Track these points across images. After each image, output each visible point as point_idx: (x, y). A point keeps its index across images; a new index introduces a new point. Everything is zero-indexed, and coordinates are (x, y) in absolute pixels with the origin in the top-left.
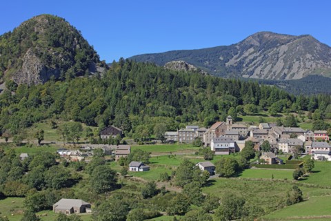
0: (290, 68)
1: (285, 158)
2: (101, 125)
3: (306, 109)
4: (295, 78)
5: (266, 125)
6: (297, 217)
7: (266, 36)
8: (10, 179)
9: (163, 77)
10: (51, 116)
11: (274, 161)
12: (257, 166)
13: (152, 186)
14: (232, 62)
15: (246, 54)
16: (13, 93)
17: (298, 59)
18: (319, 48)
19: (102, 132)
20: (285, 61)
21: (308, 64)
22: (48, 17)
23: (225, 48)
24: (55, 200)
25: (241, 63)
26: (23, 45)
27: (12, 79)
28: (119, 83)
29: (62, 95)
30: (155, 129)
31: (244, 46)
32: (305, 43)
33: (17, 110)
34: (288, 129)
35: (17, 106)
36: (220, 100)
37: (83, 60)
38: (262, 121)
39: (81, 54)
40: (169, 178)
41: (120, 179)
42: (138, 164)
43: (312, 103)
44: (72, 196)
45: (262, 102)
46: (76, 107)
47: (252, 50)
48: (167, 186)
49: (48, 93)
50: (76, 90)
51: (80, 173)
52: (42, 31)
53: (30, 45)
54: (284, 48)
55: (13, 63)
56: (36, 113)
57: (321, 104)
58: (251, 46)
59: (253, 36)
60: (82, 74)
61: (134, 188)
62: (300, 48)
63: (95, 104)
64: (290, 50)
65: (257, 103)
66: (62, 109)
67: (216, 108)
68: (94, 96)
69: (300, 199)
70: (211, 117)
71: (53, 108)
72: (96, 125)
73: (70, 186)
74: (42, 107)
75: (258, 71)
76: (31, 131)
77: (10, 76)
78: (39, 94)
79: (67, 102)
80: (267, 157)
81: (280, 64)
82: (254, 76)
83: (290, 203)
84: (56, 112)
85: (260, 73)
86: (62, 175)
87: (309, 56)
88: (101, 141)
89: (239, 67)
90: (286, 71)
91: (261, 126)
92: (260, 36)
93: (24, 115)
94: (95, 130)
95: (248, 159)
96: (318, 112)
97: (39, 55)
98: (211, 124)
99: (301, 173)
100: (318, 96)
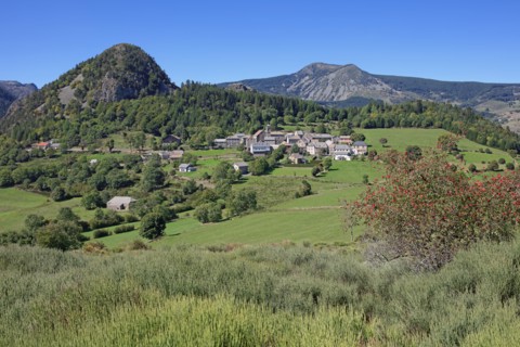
0: (337, 91)
1: (310, 159)
2: (164, 135)
3: (336, 119)
4: (341, 99)
5: (301, 132)
6: (297, 208)
7: (319, 66)
8: (77, 181)
9: (219, 95)
10: (124, 128)
11: (300, 161)
12: (285, 165)
13: (192, 183)
14: (292, 88)
15: (303, 81)
16: (93, 110)
17: (344, 84)
18: (360, 74)
19: (164, 140)
20: (333, 86)
21: (351, 88)
22: (125, 45)
23: (286, 76)
24: (109, 198)
25: (299, 88)
26: (103, 69)
27: (93, 98)
28: (183, 100)
29: (134, 111)
30: (206, 137)
31: (302, 74)
32: (349, 71)
33: (95, 123)
34: (318, 135)
35: (96, 120)
36: (264, 113)
37: (155, 82)
38: (299, 129)
39: (153, 77)
40: (209, 177)
41: (169, 179)
42: (186, 165)
43: (342, 114)
44: (126, 194)
45: (299, 115)
46: (144, 120)
47: (307, 78)
48: (206, 184)
49: (123, 109)
50: (146, 106)
51: (139, 175)
52: (121, 57)
53: (108, 69)
54: (332, 76)
55: (94, 84)
56: (112, 126)
57: (349, 115)
58: (307, 75)
59: (308, 67)
60: (153, 93)
61: (178, 186)
62: (346, 75)
63: (160, 117)
64: (337, 78)
65: (295, 115)
66: (134, 122)
67: (260, 119)
68: (160, 111)
69: (308, 193)
70: (256, 126)
71: (126, 121)
72: (160, 135)
73: (126, 186)
74: (117, 121)
75: (311, 95)
76: (105, 141)
77: (91, 95)
78: (115, 111)
79: (137, 116)
80: (294, 158)
81: (329, 88)
82: (309, 99)
83: (298, 196)
84: (129, 125)
85: (314, 96)
86: (121, 177)
87: (352, 81)
88: (161, 148)
89: (297, 92)
90: (334, 94)
91: (296, 133)
92: (313, 66)
93: (100, 128)
94: (158, 139)
95: (278, 159)
96: (345, 122)
97: (116, 77)
98: (254, 132)
99: (318, 171)
100: (347, 109)
